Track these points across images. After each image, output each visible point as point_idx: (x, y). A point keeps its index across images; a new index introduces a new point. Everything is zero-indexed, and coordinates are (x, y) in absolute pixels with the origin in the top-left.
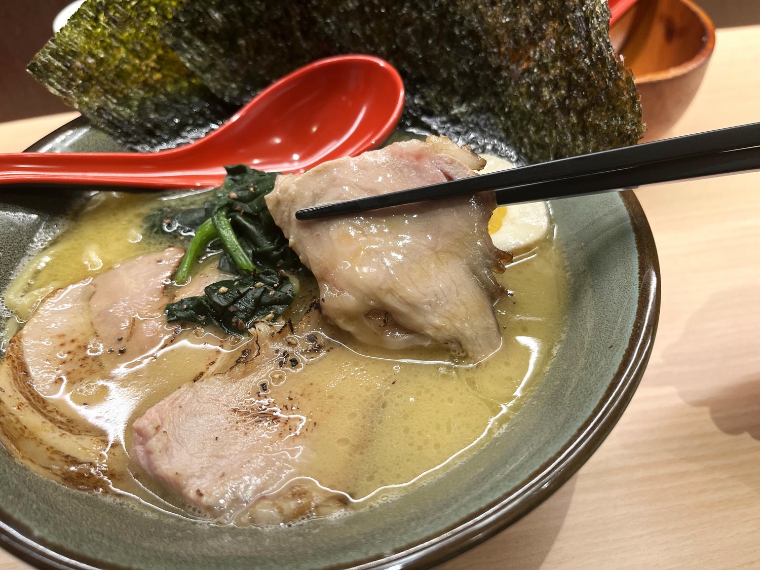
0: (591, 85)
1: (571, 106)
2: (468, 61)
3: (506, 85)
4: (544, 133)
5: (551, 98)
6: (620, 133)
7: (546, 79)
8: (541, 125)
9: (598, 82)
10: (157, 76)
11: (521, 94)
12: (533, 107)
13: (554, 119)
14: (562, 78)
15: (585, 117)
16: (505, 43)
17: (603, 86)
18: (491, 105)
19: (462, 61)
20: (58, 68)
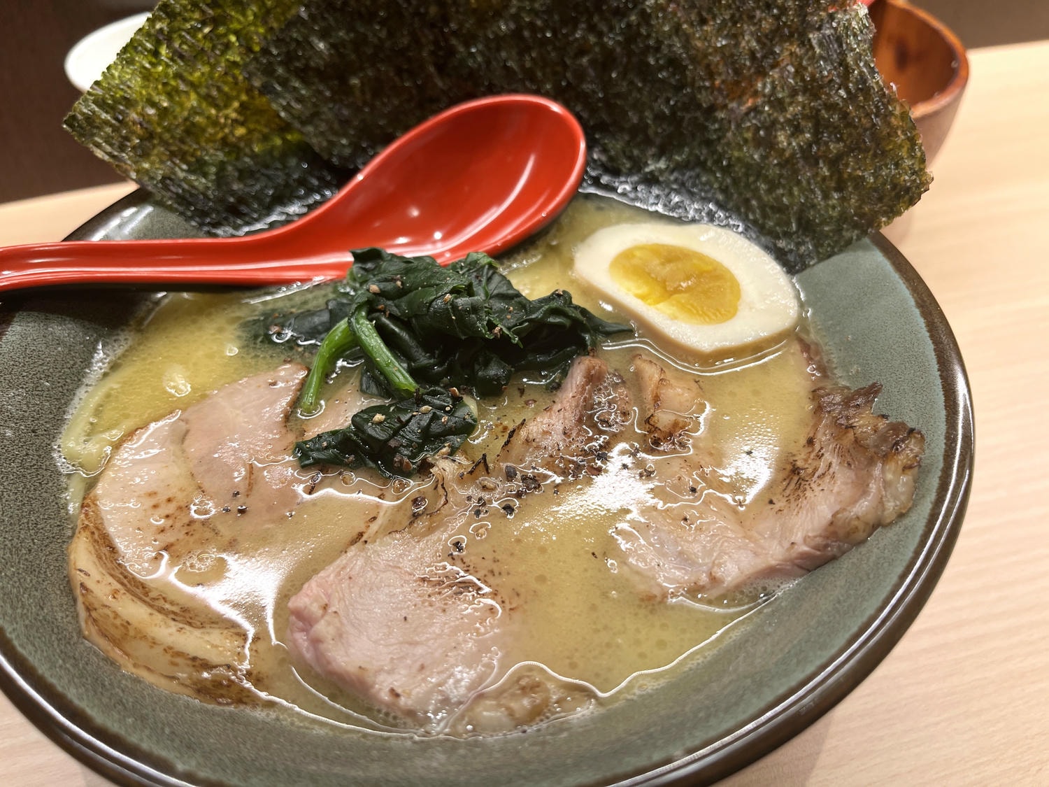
0: (850, 125)
1: (820, 154)
2: (668, 100)
3: (722, 130)
4: (781, 191)
5: (789, 144)
6: (895, 186)
7: (782, 120)
8: (776, 182)
9: (860, 120)
10: (241, 131)
11: (746, 141)
12: (763, 158)
13: (796, 172)
14: (805, 117)
15: (841, 167)
16: (720, 74)
17: (868, 125)
18: (702, 158)
19: (659, 100)
20: (106, 123)
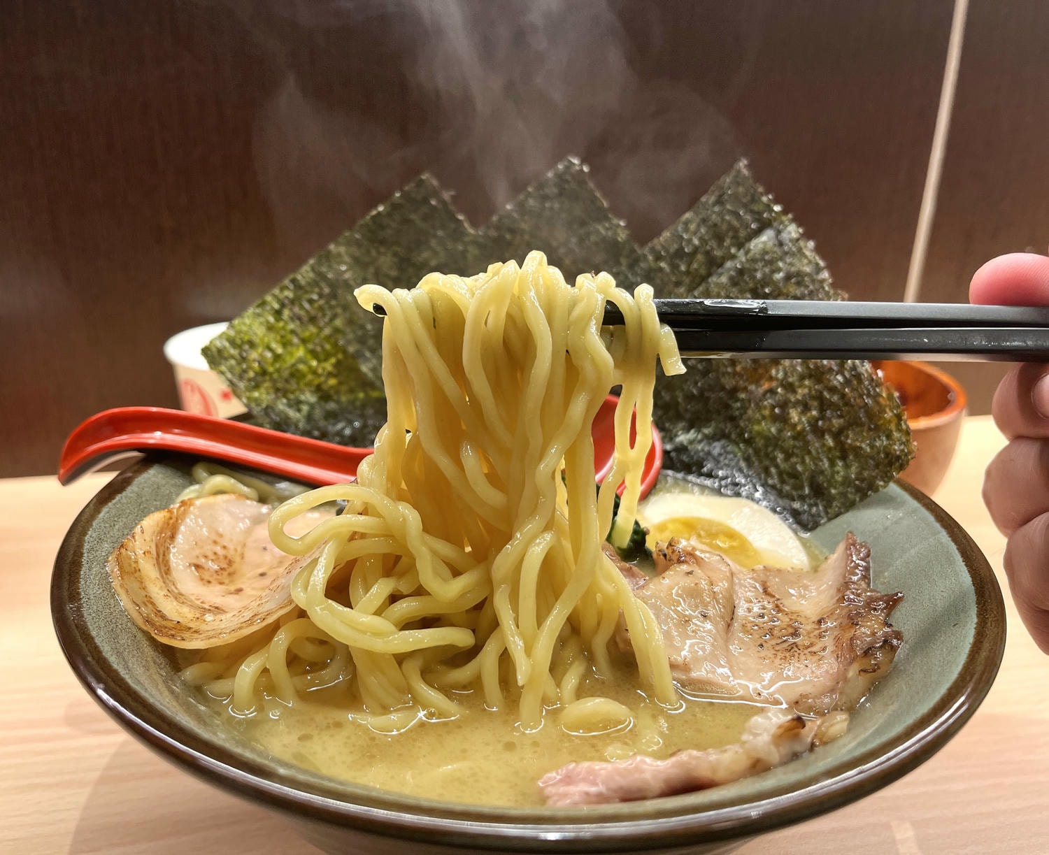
0: (847, 404)
1: (825, 427)
2: (696, 383)
3: (744, 409)
4: (794, 460)
5: (800, 419)
7: (793, 400)
8: (790, 451)
9: (855, 400)
10: (332, 382)
11: (764, 418)
12: (780, 431)
13: (807, 443)
15: (842, 438)
17: (862, 404)
18: (727, 431)
19: (688, 383)
